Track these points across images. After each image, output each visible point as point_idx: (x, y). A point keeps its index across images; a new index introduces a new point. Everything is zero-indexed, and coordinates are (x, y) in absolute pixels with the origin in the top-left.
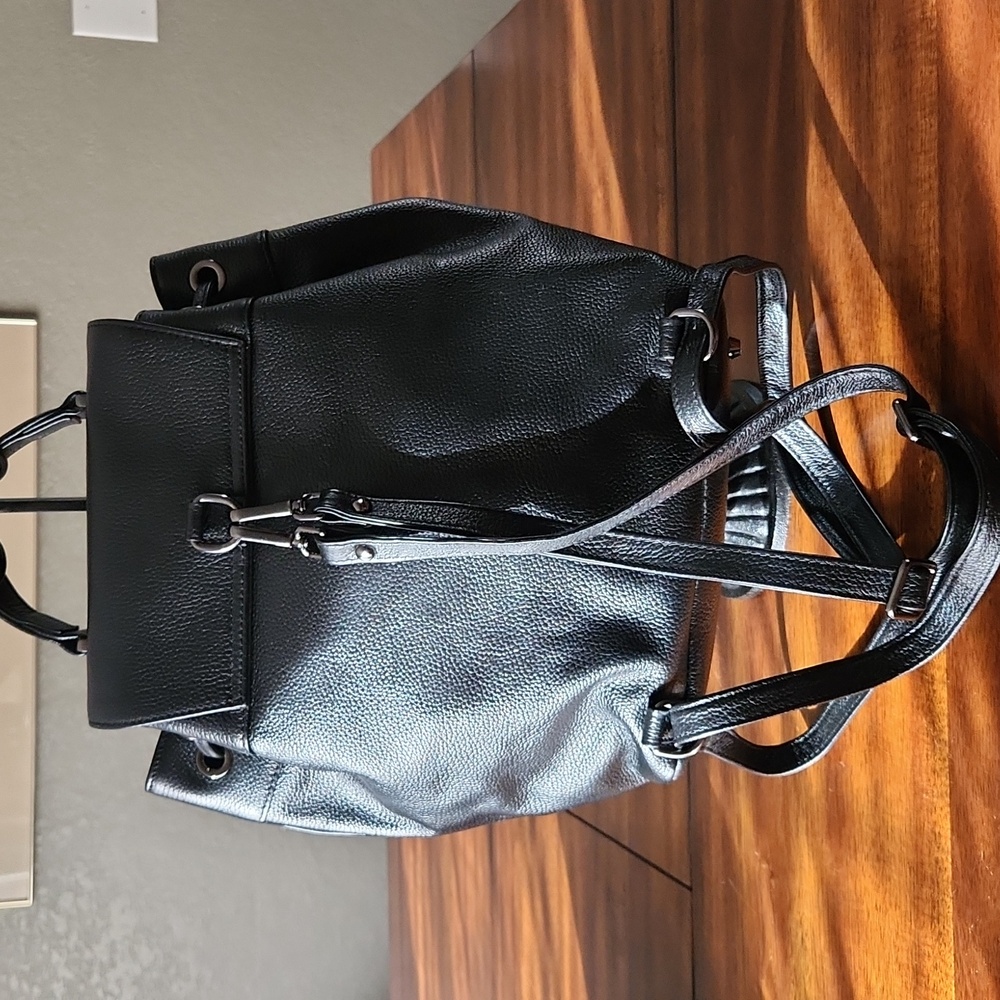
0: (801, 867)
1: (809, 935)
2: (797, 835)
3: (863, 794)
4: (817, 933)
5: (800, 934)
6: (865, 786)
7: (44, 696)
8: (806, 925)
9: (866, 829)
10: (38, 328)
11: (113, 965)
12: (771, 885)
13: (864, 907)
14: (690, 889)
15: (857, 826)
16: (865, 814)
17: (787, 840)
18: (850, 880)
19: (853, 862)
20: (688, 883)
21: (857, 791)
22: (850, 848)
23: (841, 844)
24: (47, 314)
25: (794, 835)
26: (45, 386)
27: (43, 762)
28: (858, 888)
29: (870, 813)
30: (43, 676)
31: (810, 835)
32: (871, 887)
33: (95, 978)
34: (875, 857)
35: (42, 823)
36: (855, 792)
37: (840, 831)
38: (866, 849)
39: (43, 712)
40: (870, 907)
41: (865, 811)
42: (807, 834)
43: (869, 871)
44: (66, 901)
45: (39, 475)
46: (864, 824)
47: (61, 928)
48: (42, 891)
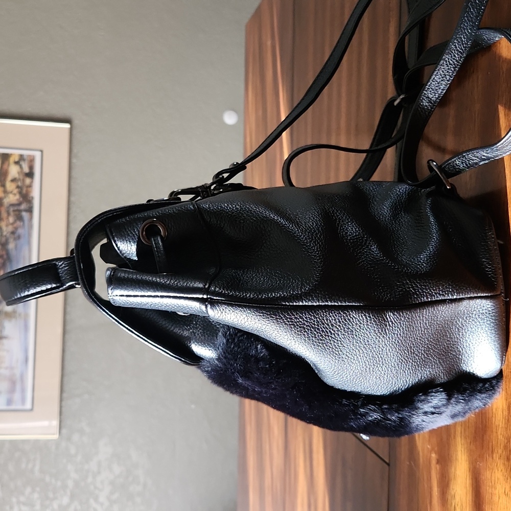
0: (456, 459)
1: (459, 506)
2: (455, 437)
3: (500, 413)
4: (464, 505)
5: (454, 504)
6: (501, 407)
7: (68, 328)
8: (458, 498)
9: (500, 437)
10: (71, 129)
11: (99, 473)
12: (436, 468)
13: (497, 491)
14: (388, 464)
15: (495, 434)
16: (500, 426)
17: (448, 439)
18: (488, 472)
19: (491, 459)
20: (387, 461)
21: (496, 410)
22: (488, 448)
23: (483, 446)
24: (76, 122)
25: (452, 436)
26: (74, 161)
27: (66, 363)
28: (493, 478)
29: (504, 426)
30: (68, 317)
31: (463, 437)
32: (502, 478)
33: (90, 480)
34: (506, 458)
35: (65, 395)
36: (494, 410)
37: (483, 436)
38: (500, 451)
39: (67, 336)
40: (500, 492)
41: (500, 424)
42: (461, 437)
43: (501, 467)
44: (76, 437)
45: (69, 209)
46: (499, 433)
47: (73, 451)
48: (64, 431)
